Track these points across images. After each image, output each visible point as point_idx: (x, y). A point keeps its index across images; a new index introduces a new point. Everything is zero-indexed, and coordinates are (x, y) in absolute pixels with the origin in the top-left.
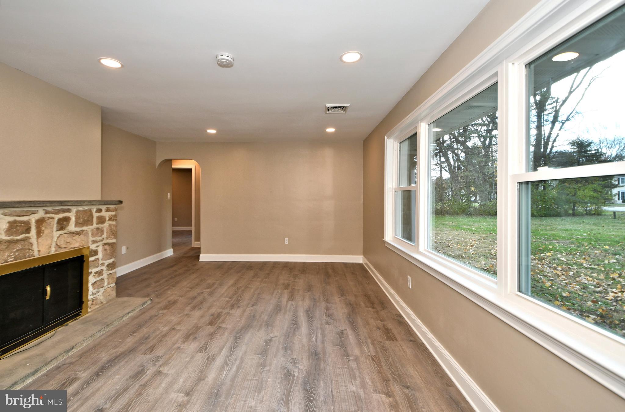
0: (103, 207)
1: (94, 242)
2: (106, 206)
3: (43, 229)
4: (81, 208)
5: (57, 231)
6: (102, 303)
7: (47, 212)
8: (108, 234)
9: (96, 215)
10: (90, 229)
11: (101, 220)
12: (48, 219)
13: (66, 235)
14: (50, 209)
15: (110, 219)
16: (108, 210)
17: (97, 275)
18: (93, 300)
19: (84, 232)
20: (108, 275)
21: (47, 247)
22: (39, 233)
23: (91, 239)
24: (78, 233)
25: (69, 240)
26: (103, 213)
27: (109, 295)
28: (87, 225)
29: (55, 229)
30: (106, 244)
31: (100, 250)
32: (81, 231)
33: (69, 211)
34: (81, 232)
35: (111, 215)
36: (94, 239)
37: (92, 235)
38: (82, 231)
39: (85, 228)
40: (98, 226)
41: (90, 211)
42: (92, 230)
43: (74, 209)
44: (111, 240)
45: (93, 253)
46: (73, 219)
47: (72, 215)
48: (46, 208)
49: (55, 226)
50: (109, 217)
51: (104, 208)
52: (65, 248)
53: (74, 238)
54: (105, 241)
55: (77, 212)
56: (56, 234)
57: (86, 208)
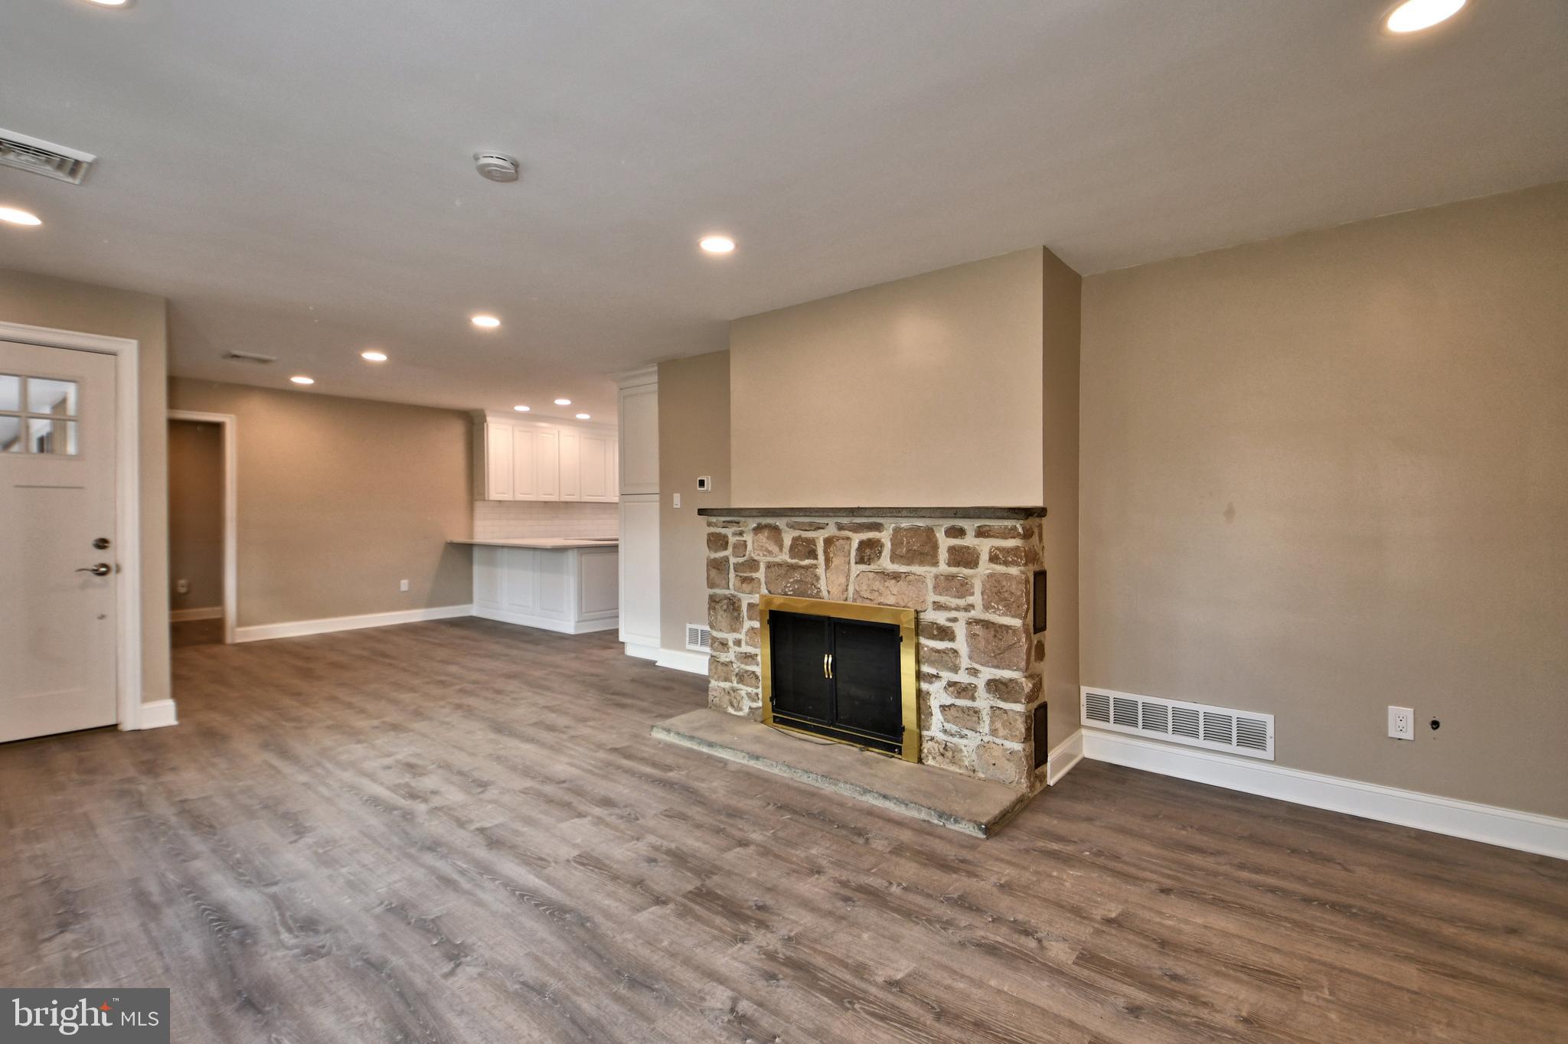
0: (970, 523)
1: (938, 606)
2: (978, 523)
3: (831, 555)
4: (905, 524)
5: (856, 563)
6: (974, 771)
7: (840, 527)
8: (986, 597)
9: (944, 543)
10: (932, 575)
11: (964, 558)
12: (838, 540)
13: (871, 575)
14: (845, 521)
15: (993, 559)
16: (981, 533)
17: (951, 689)
18: (946, 745)
19: (911, 577)
20: (992, 707)
21: (840, 589)
22: (828, 560)
23: (932, 597)
24: (896, 576)
25: (877, 585)
26: (969, 541)
27: (994, 764)
28: (922, 563)
29: (853, 561)
30: (978, 622)
31: (960, 630)
32: (905, 573)
33: (878, 527)
34: (903, 575)
35: (997, 548)
36: (938, 598)
37: (935, 587)
38: (907, 574)
39: (916, 569)
40: (954, 570)
41: (930, 531)
42: (936, 577)
43: (890, 525)
44: (999, 615)
45: (935, 632)
46: (888, 546)
47: (885, 537)
48: (840, 520)
49: (853, 553)
50: (990, 552)
51: (969, 525)
52: (871, 600)
53: (887, 584)
54: (977, 613)
55: (897, 530)
56: (856, 569)
57: (921, 523)
